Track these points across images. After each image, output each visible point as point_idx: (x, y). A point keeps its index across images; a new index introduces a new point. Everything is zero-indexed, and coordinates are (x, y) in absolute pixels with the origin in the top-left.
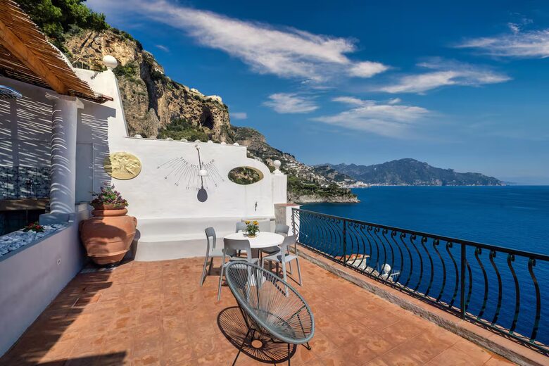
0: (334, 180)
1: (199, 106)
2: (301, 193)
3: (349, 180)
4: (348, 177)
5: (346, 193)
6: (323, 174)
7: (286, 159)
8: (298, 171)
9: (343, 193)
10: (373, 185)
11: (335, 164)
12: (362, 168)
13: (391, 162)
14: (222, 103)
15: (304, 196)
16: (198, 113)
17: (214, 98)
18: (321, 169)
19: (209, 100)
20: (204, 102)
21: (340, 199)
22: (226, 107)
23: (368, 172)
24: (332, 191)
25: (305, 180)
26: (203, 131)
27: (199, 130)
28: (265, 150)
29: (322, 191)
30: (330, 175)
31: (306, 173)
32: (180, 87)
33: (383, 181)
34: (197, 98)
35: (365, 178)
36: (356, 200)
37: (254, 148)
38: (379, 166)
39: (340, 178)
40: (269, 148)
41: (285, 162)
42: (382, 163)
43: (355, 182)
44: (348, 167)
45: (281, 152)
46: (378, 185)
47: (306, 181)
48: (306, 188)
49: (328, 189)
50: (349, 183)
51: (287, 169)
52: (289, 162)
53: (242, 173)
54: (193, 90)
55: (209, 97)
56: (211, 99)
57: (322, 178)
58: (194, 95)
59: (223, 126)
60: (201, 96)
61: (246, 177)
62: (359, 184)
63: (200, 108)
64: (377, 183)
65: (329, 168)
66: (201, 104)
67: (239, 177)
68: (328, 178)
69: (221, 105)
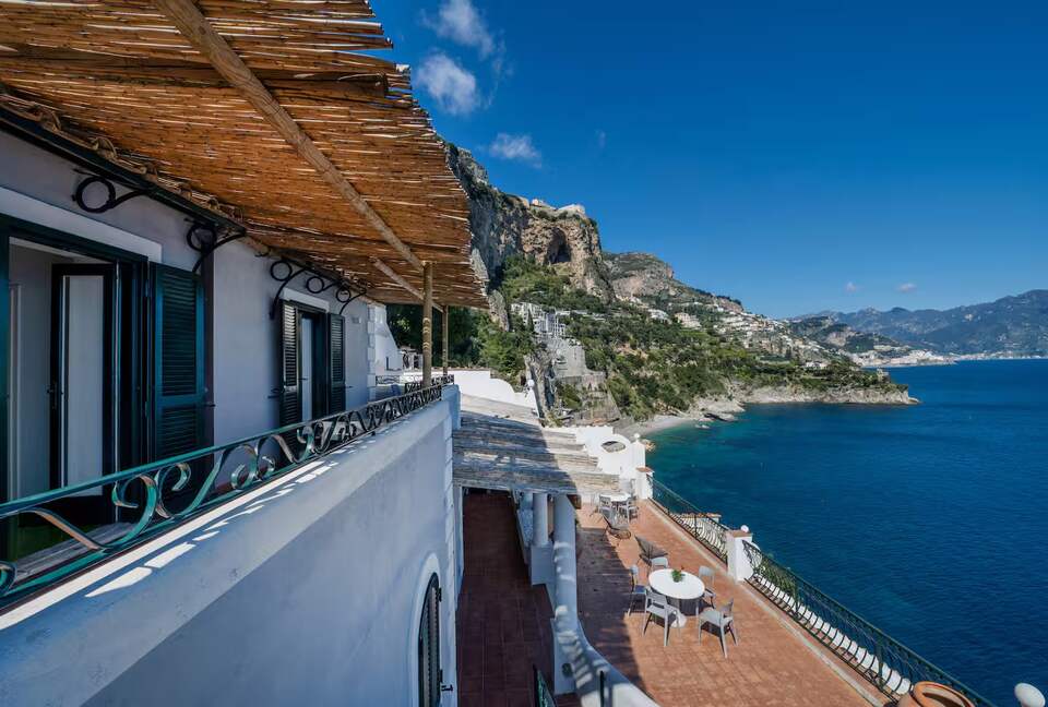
0: (846, 348)
1: (546, 228)
2: (756, 380)
3: (888, 348)
4: (883, 341)
5: (875, 382)
6: (813, 337)
7: (720, 310)
8: (750, 334)
9: (866, 380)
10: (963, 357)
11: (846, 312)
12: (927, 316)
13: (1022, 297)
14: (585, 218)
15: (765, 389)
16: (545, 240)
17: (572, 209)
18: (810, 326)
19: (563, 216)
20: (554, 220)
21: (859, 397)
22: (594, 224)
23: (944, 325)
24: (836, 375)
25: (766, 353)
26: (555, 273)
27: (548, 271)
28: (672, 293)
29: (810, 376)
30: (833, 339)
31: (769, 335)
32: (516, 202)
33: (995, 347)
34: (542, 215)
35: (937, 342)
36: (904, 398)
37: (650, 292)
38: (983, 308)
39: (862, 343)
40: (681, 289)
41: (719, 314)
42: (993, 301)
43: (907, 353)
44: (883, 317)
45: (709, 294)
46: (980, 357)
47: (768, 356)
48: (768, 371)
49: (827, 373)
50: (891, 354)
51: (723, 331)
52: (727, 315)
53: (628, 345)
54: (535, 202)
55: (562, 210)
56: (566, 213)
57: (813, 346)
58: (538, 209)
59: (588, 260)
60: (550, 210)
61: (635, 353)
62: (915, 358)
63: (546, 232)
64: (973, 352)
65: (828, 323)
66: (549, 224)
67: (622, 354)
68: (829, 346)
69: (584, 222)
